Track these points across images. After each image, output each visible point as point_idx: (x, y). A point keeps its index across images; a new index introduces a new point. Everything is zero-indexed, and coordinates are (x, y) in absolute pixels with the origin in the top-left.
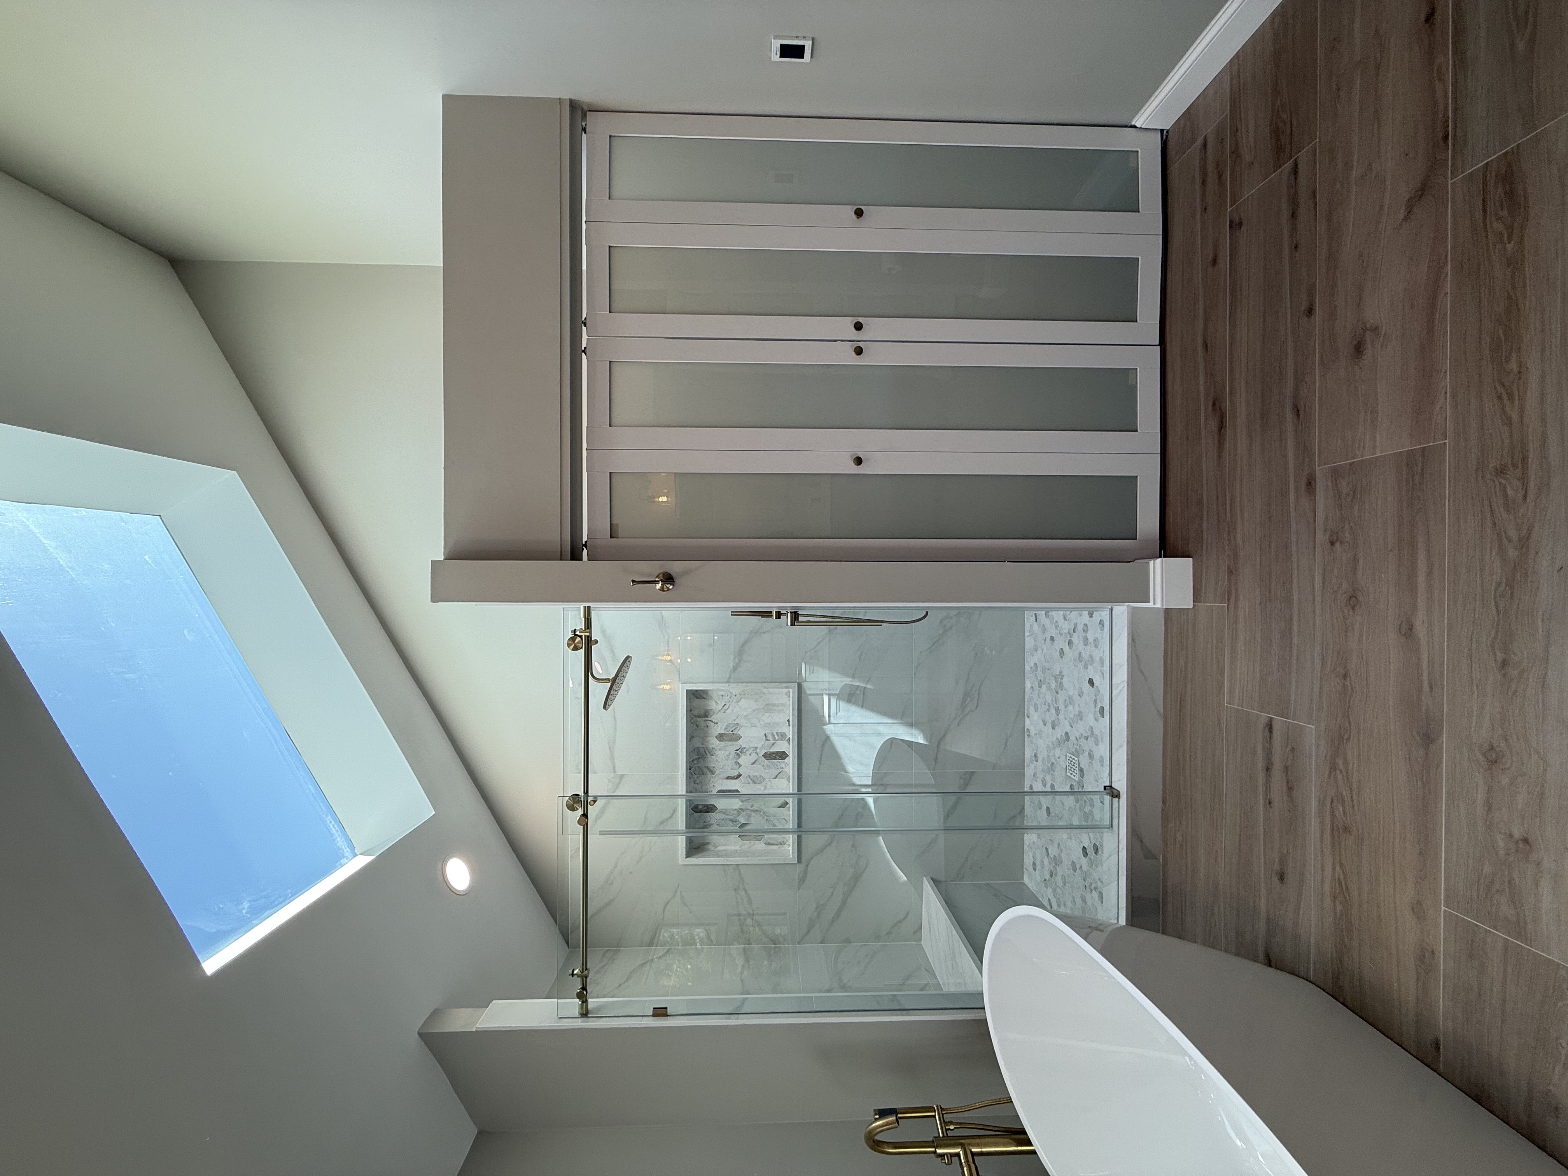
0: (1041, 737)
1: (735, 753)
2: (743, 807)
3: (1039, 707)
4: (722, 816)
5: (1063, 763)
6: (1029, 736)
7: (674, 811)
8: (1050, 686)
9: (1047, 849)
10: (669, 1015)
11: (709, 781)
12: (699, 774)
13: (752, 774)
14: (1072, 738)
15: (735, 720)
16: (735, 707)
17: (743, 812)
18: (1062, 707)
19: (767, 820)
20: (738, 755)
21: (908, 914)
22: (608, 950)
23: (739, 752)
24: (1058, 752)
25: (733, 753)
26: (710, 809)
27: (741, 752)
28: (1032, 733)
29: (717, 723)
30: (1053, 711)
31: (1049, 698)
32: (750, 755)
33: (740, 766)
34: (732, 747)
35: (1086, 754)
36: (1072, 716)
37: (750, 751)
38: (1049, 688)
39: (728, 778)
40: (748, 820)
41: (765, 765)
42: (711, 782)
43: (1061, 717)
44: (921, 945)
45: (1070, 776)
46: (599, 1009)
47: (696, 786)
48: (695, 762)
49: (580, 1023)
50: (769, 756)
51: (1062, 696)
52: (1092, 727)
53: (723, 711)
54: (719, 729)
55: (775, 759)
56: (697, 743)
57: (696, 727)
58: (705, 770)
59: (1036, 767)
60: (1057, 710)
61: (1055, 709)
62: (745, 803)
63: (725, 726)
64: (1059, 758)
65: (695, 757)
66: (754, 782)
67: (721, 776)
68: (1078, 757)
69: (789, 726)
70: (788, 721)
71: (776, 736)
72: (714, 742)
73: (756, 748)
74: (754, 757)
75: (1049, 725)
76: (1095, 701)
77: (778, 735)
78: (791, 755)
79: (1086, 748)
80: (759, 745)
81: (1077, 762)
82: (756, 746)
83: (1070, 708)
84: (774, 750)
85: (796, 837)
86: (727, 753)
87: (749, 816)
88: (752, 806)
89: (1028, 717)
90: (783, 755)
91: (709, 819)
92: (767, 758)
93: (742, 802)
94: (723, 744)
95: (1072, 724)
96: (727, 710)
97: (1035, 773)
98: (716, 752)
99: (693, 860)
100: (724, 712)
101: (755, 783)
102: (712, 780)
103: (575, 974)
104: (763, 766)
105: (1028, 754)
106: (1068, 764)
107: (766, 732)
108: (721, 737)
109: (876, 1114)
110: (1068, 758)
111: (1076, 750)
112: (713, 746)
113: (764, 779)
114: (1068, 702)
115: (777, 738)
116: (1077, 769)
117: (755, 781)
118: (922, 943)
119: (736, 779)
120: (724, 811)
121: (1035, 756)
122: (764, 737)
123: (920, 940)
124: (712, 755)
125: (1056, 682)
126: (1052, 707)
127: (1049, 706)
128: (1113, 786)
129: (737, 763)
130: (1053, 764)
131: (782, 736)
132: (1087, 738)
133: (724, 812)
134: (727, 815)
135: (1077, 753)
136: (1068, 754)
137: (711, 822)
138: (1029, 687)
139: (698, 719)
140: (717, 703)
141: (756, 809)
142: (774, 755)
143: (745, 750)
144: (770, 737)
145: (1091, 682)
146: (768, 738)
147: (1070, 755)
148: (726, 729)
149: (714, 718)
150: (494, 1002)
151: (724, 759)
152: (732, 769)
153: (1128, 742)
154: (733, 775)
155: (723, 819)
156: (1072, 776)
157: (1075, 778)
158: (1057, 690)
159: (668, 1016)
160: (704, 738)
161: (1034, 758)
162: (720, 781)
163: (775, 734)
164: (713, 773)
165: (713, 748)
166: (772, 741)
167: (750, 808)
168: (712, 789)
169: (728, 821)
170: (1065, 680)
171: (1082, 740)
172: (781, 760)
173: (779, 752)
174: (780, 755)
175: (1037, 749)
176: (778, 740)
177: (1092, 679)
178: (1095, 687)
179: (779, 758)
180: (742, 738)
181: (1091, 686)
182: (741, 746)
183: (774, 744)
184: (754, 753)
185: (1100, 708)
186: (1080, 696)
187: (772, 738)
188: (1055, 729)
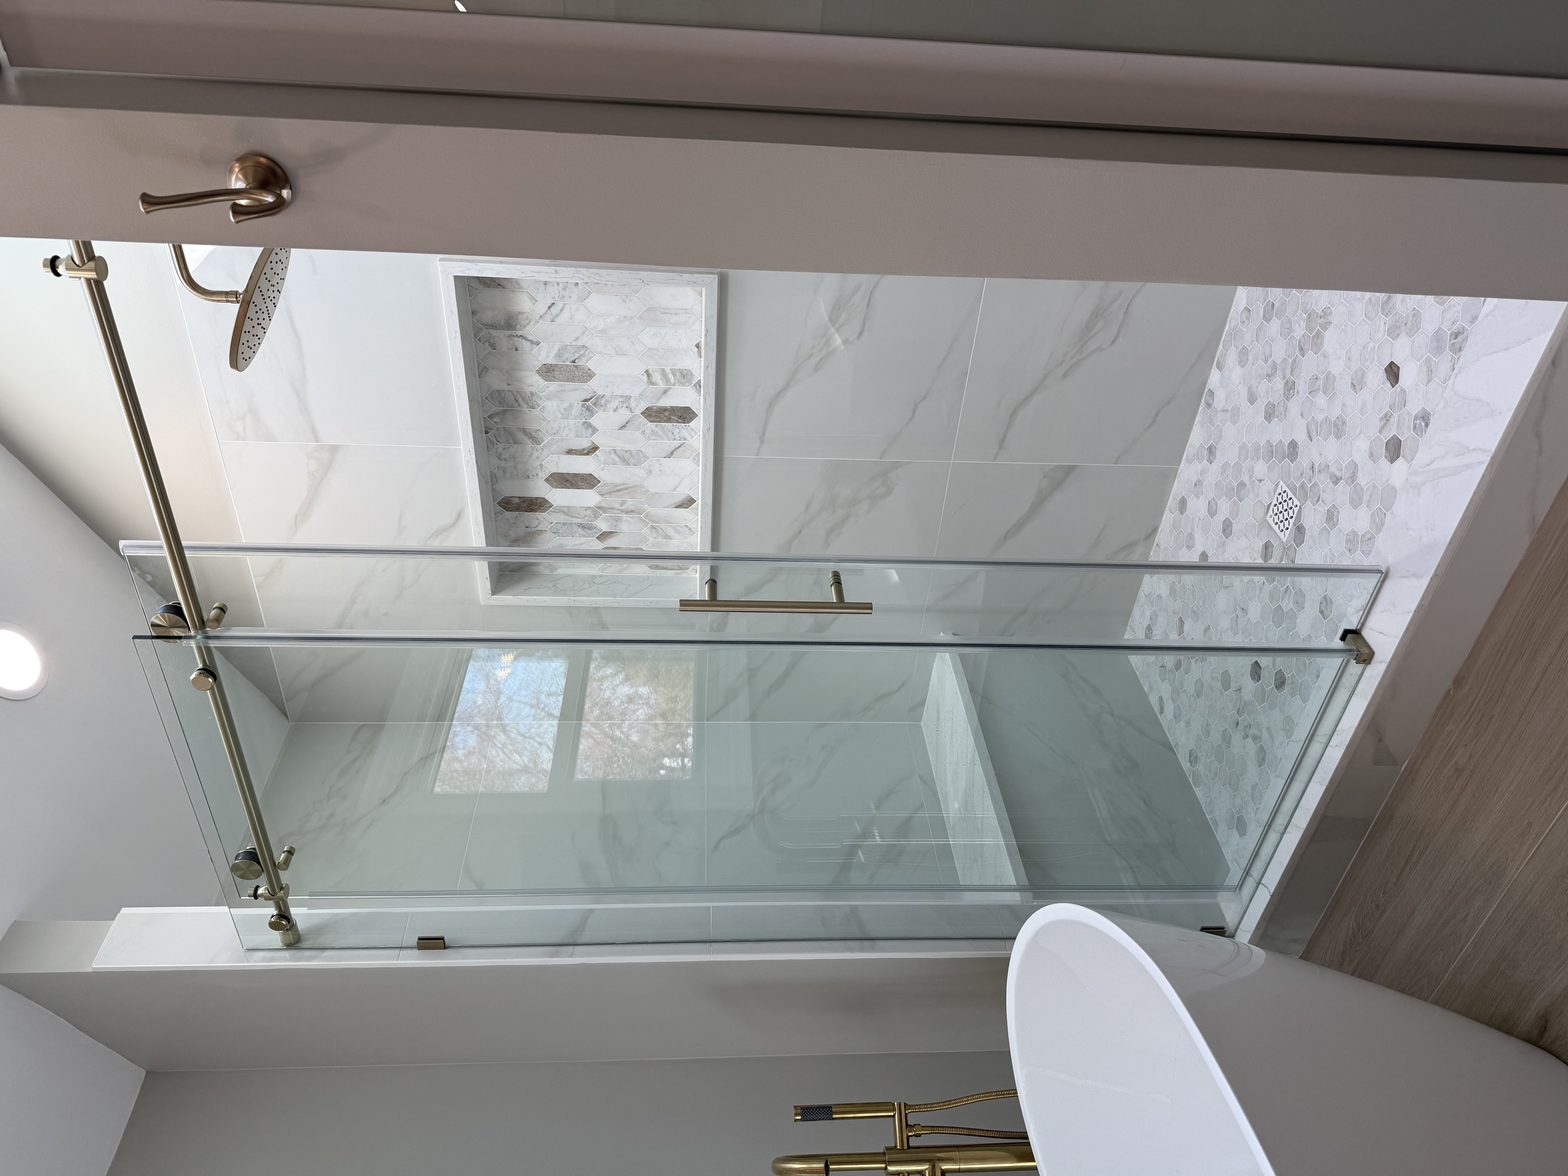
0: (1234, 422)
1: (583, 406)
2: (603, 505)
3: (1251, 359)
4: (562, 518)
5: (1265, 492)
6: (1209, 405)
7: (459, 516)
8: (1290, 330)
9: (1181, 622)
10: (449, 947)
11: (530, 456)
12: (508, 441)
13: (620, 445)
14: (1304, 461)
15: (577, 339)
16: (577, 310)
17: (605, 512)
18: (1302, 387)
19: (653, 527)
20: (588, 409)
21: (903, 684)
22: (363, 726)
23: (591, 404)
24: (1261, 468)
25: (577, 409)
26: (535, 505)
27: (595, 404)
28: (1220, 401)
29: (538, 343)
30: (1279, 384)
31: (1279, 352)
32: (615, 410)
33: (595, 430)
34: (576, 393)
35: (1322, 508)
36: (1320, 417)
37: (615, 403)
38: (1287, 330)
39: (570, 452)
40: (616, 526)
41: (648, 432)
42: (534, 457)
43: (1294, 406)
44: (920, 726)
45: (1273, 525)
46: (319, 930)
47: (503, 464)
48: (496, 420)
49: (287, 961)
50: (656, 414)
51: (1309, 364)
52: (1356, 466)
53: (549, 317)
54: (545, 355)
55: (669, 420)
56: (495, 381)
57: (490, 349)
58: (520, 436)
59: (1203, 472)
60: (1290, 388)
61: (1286, 384)
62: (608, 498)
63: (556, 350)
64: (1260, 481)
65: (495, 409)
66: (625, 462)
67: (554, 448)
68: (1303, 500)
69: (701, 357)
70: (698, 346)
71: (671, 376)
72: (534, 382)
73: (628, 398)
74: (624, 415)
75: (1261, 405)
76: (1387, 418)
77: (674, 375)
78: (701, 415)
79: (1327, 497)
80: (635, 392)
81: (1296, 510)
82: (627, 393)
83: (1321, 400)
84: (667, 402)
85: (708, 569)
86: (566, 405)
87: (618, 520)
88: (623, 503)
89: (1220, 367)
90: (685, 415)
91: (536, 523)
92: (651, 419)
93: (602, 495)
94: (553, 386)
95: (1314, 435)
96: (557, 315)
97: (1199, 481)
98: (540, 402)
99: (505, 599)
100: (552, 321)
101: (628, 464)
102: (536, 454)
103: (262, 895)
104: (644, 433)
105: (1197, 437)
106: (1275, 502)
107: (650, 368)
108: (548, 372)
109: (797, 1115)
110: (1279, 491)
111: (1303, 486)
112: (531, 389)
113: (646, 457)
114: (1321, 383)
115: (672, 381)
116: (1292, 521)
117: (626, 459)
118: (922, 724)
119: (587, 454)
120: (565, 509)
121: (1211, 450)
122: (645, 378)
123: (920, 720)
124: (533, 407)
125: (1309, 329)
126: (1279, 373)
127: (1274, 366)
128: (1366, 634)
129: (587, 425)
130: (1242, 485)
131: (684, 376)
132: (1336, 480)
133: (567, 511)
134: (573, 517)
135: (1304, 493)
136: (1282, 483)
137: (540, 527)
138: (1242, 308)
139: (494, 333)
140: (534, 300)
141: (632, 508)
142: (667, 414)
143: (603, 402)
144: (657, 377)
145: (1393, 372)
146: (654, 380)
147: (1285, 488)
148: (559, 355)
149: (532, 331)
150: (124, 910)
151: (560, 416)
152: (577, 436)
153: (1435, 575)
154: (580, 447)
155: (564, 524)
156: (1276, 527)
157: (1281, 535)
158: (1306, 347)
159: (445, 948)
160: (512, 372)
161: (1205, 453)
162: (555, 458)
163: (668, 371)
164: (536, 440)
165: (531, 393)
166: (662, 386)
167: (618, 506)
168: (538, 471)
169: (575, 528)
170: (1330, 336)
171: (1323, 476)
172: (679, 423)
173: (676, 407)
174: (678, 413)
175: (1219, 439)
176: (674, 385)
177: (1398, 366)
178: (1398, 390)
179: (676, 418)
180: (595, 375)
181: (1388, 380)
182: (595, 392)
183: (665, 392)
184: (623, 406)
185: (1393, 439)
186: (1353, 387)
187: (661, 379)
188: (1270, 421)
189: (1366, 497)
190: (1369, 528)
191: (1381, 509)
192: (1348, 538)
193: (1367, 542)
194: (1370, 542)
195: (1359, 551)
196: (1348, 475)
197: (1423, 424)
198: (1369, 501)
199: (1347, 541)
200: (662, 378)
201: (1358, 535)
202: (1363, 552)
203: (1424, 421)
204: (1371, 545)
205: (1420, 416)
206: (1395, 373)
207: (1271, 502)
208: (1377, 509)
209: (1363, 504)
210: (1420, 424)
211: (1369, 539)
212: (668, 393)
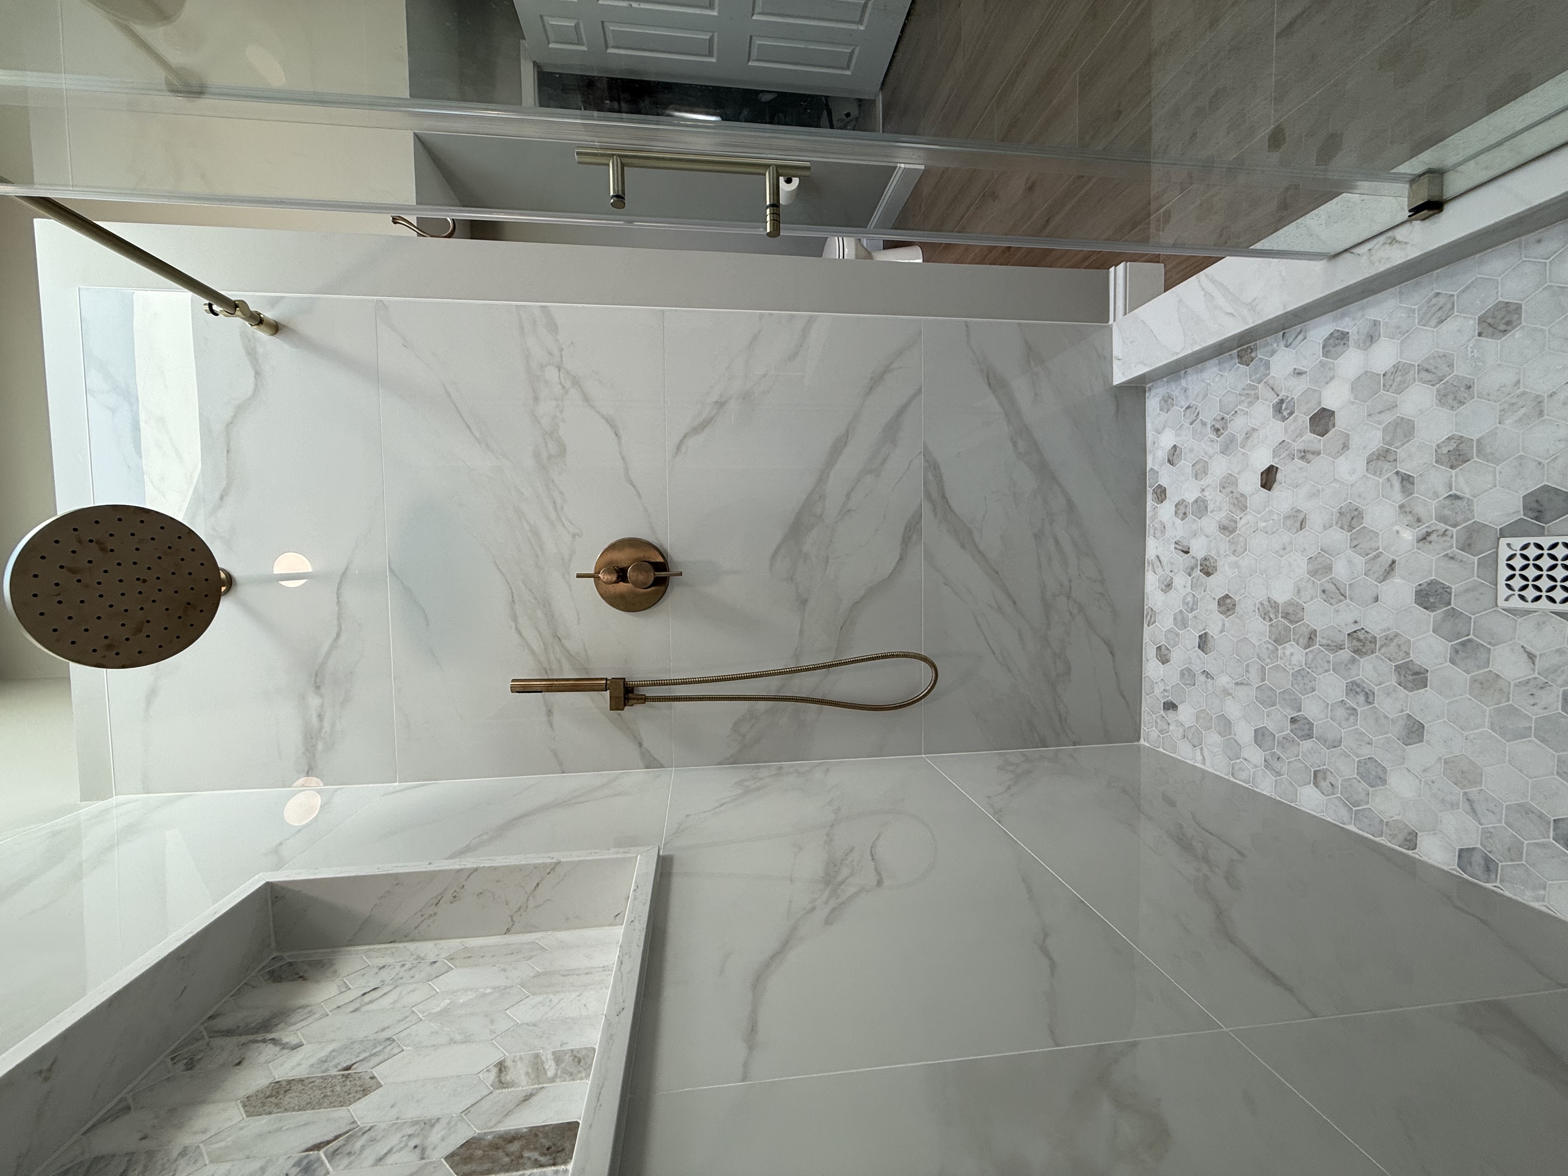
8: (1303, 674)
14: (1430, 564)
18: (1347, 619)
24: (1509, 664)
31: (1333, 686)
34: (305, 1132)
36: (1359, 562)
37: (392, 1141)
38: (1305, 680)
43: (1375, 623)
50: (484, 1155)
52: (1369, 461)
54: (292, 1063)
60: (1360, 643)
64: (1531, 657)
71: (549, 1065)
73: (430, 1127)
75: (1414, 703)
76: (1304, 455)
77: (557, 1062)
79: (1439, 483)
80: (452, 1109)
82: (433, 1115)
83: (1341, 571)
90: (559, 1143)
94: (260, 1124)
95: (1386, 562)
106: (1544, 603)
107: (510, 1056)
108: (272, 1097)
114: (1325, 582)
115: (550, 1073)
122: (491, 1076)
126: (1354, 676)
132: (1406, 480)
136: (1501, 602)
142: (514, 1147)
144: (518, 1072)
145: (1268, 479)
146: (509, 1078)
147: (1503, 589)
148: (325, 1060)
158: (1306, 632)
163: (548, 1058)
166: (524, 1087)
170: (1279, 596)
171: (1420, 510)
172: (542, 1166)
173: (544, 1126)
174: (543, 1141)
175: (1531, 815)
176: (552, 1080)
177: (1261, 476)
178: (1276, 460)
179: (535, 1155)
180: (379, 1086)
181: (1275, 479)
182: (354, 1122)
183: (528, 1097)
184: (406, 1145)
185: (1314, 430)
186: (1303, 523)
187: (527, 1074)
188: (1423, 671)
189: (1388, 418)
190: (1416, 383)
191: (1384, 385)
192: (1455, 404)
193: (1434, 370)
194: (1429, 367)
195: (1455, 373)
196: (1386, 466)
197: (1284, 406)
198: (1389, 409)
199: (1461, 402)
200: (530, 1070)
201: (1437, 391)
202: (1451, 366)
203: (1281, 407)
204: (1431, 361)
205: (1280, 415)
206: (1267, 475)
207: (1551, 612)
208: (1388, 391)
209: (1398, 415)
210: (1286, 409)
211: (1427, 370)
212: (534, 1100)
